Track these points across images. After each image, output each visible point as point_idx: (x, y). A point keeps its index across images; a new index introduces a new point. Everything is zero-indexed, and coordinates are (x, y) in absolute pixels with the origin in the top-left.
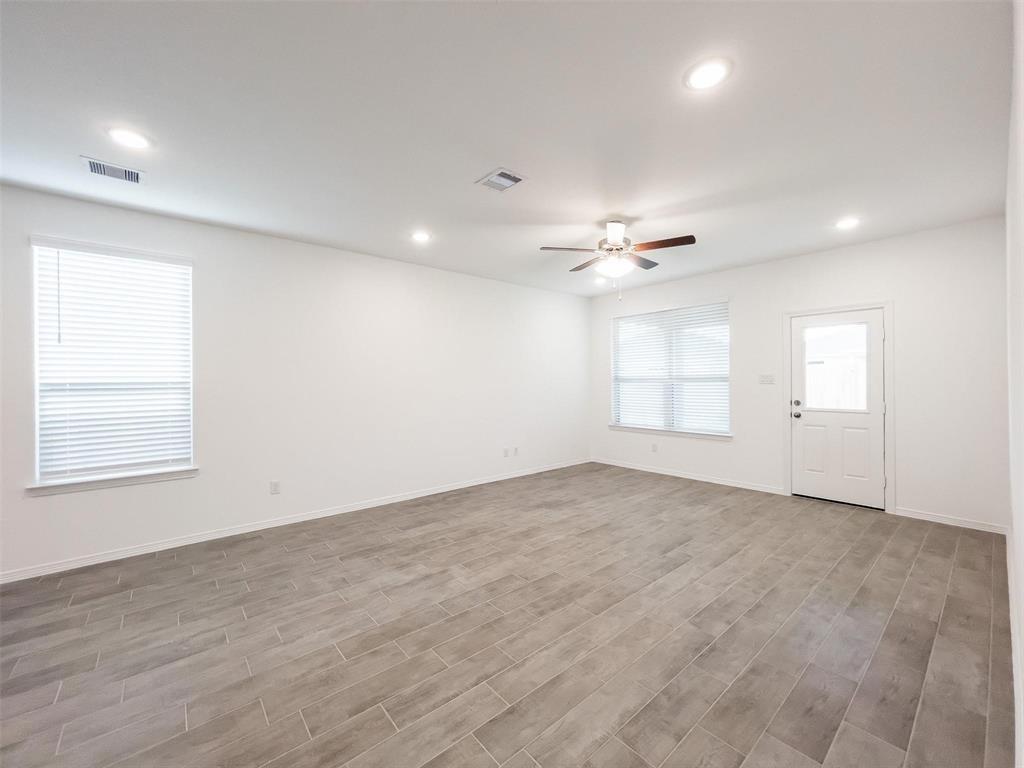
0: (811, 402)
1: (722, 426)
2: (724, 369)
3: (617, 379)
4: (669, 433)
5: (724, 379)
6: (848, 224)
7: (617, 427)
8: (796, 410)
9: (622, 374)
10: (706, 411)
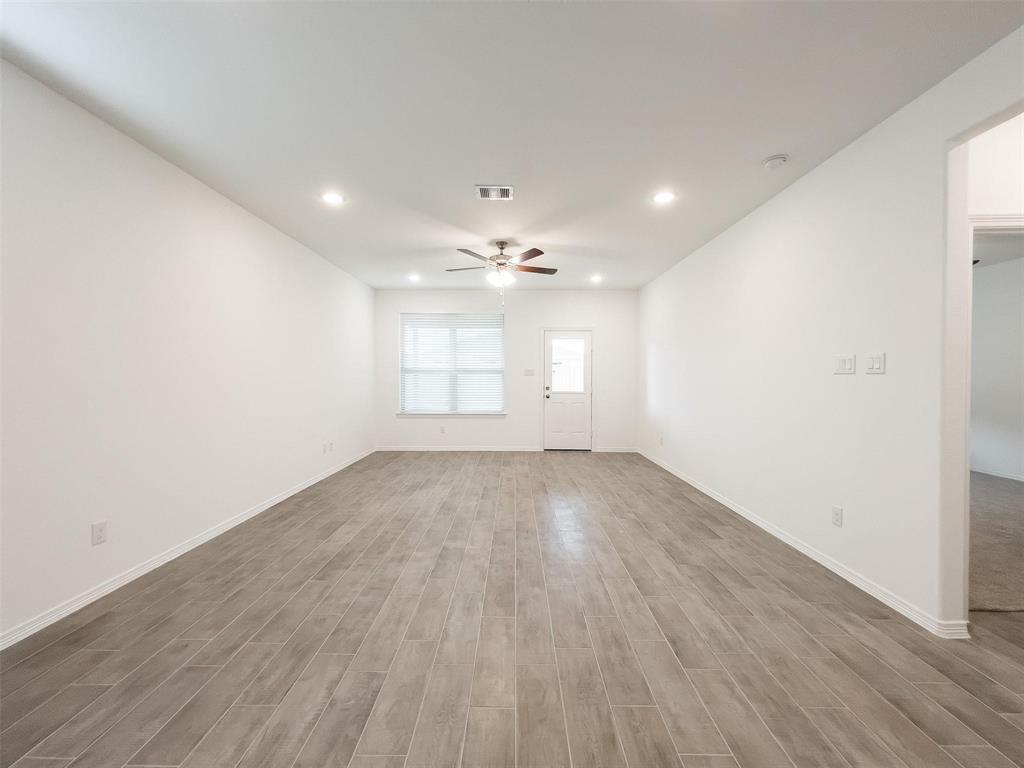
0: (555, 388)
1: (496, 407)
2: (498, 366)
3: (404, 371)
4: (455, 415)
5: (498, 372)
6: (596, 279)
7: (403, 415)
8: (547, 393)
9: (408, 366)
10: (483, 396)
